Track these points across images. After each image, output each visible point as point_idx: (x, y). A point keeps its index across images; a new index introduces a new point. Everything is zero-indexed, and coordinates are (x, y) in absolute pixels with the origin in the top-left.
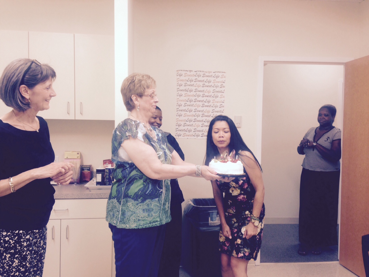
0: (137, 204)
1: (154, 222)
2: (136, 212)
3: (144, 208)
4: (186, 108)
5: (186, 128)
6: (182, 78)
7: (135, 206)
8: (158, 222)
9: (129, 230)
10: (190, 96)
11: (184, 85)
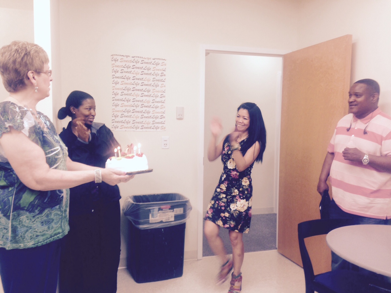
0: (34, 217)
1: (56, 234)
2: (32, 227)
3: (43, 219)
4: (124, 97)
5: (123, 119)
6: (118, 63)
7: (30, 219)
8: (61, 234)
9: (24, 250)
11: (120, 71)
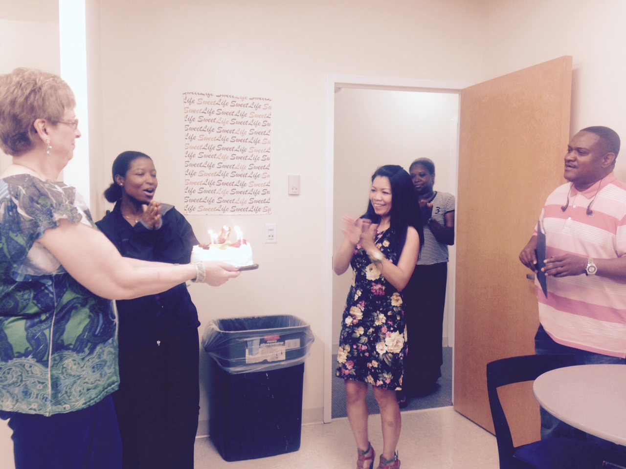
0: (83, 359)
4: (203, 160)
5: (204, 195)
6: (194, 106)
10: (209, 139)
11: (197, 119)
